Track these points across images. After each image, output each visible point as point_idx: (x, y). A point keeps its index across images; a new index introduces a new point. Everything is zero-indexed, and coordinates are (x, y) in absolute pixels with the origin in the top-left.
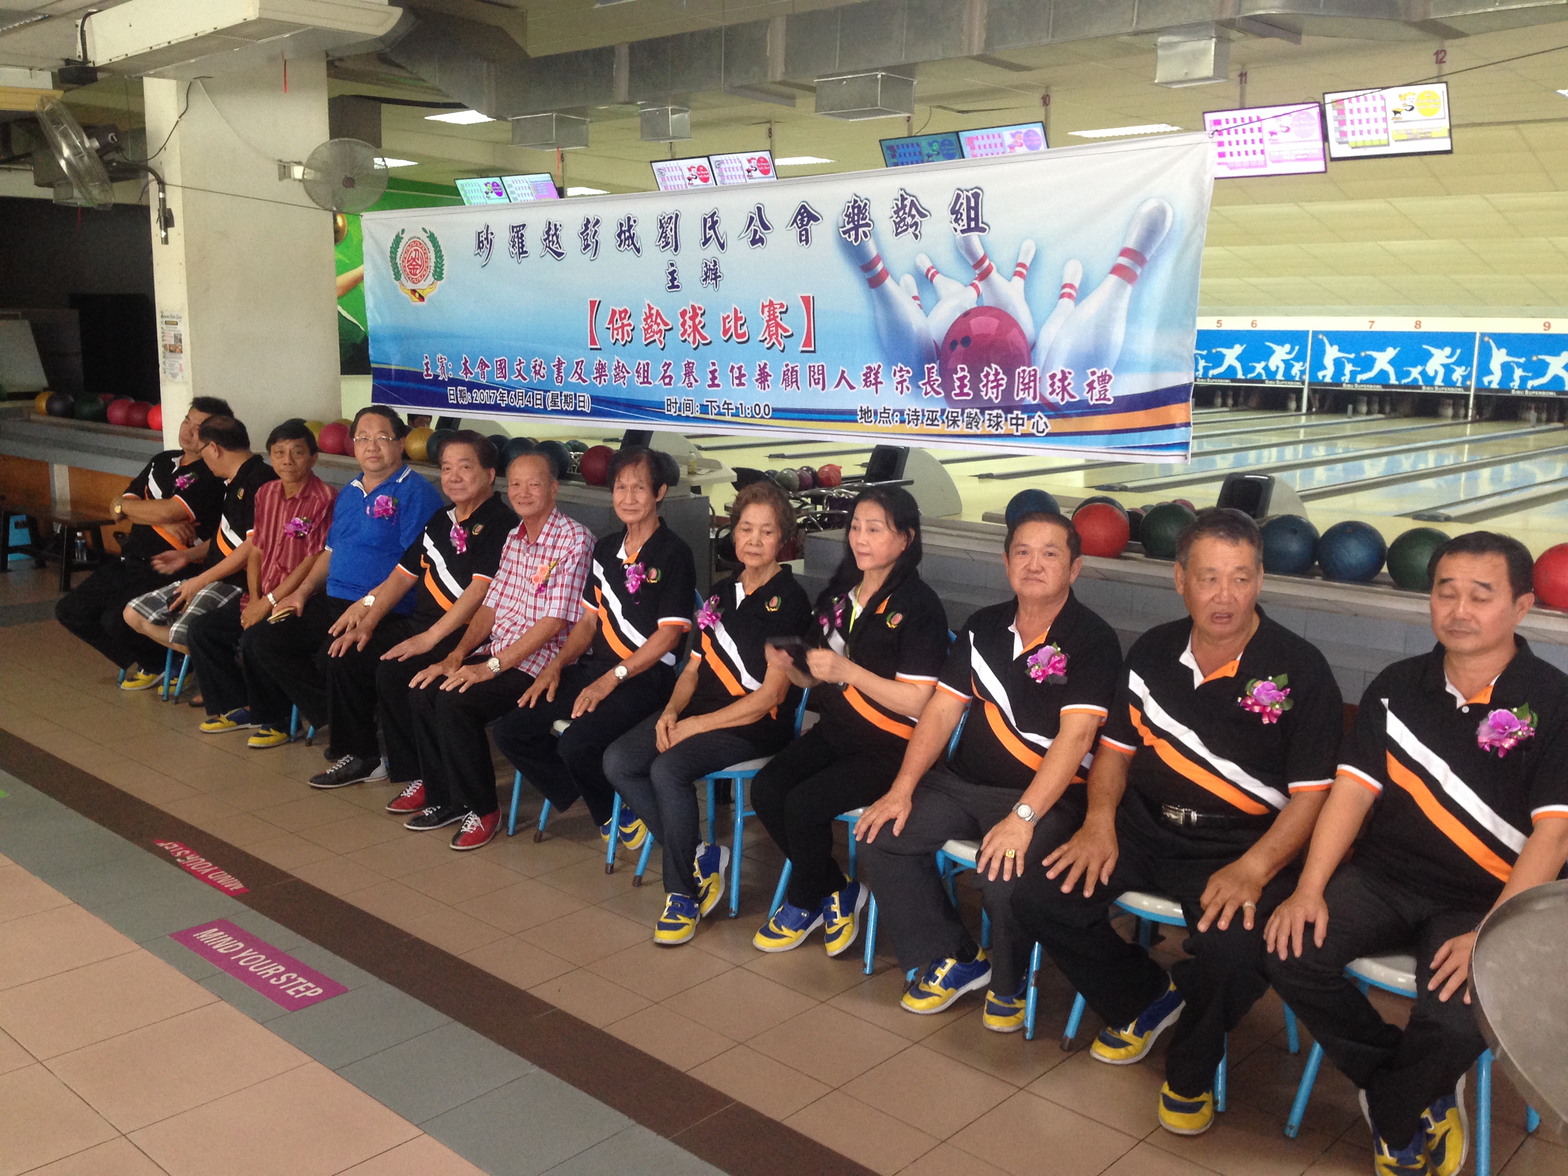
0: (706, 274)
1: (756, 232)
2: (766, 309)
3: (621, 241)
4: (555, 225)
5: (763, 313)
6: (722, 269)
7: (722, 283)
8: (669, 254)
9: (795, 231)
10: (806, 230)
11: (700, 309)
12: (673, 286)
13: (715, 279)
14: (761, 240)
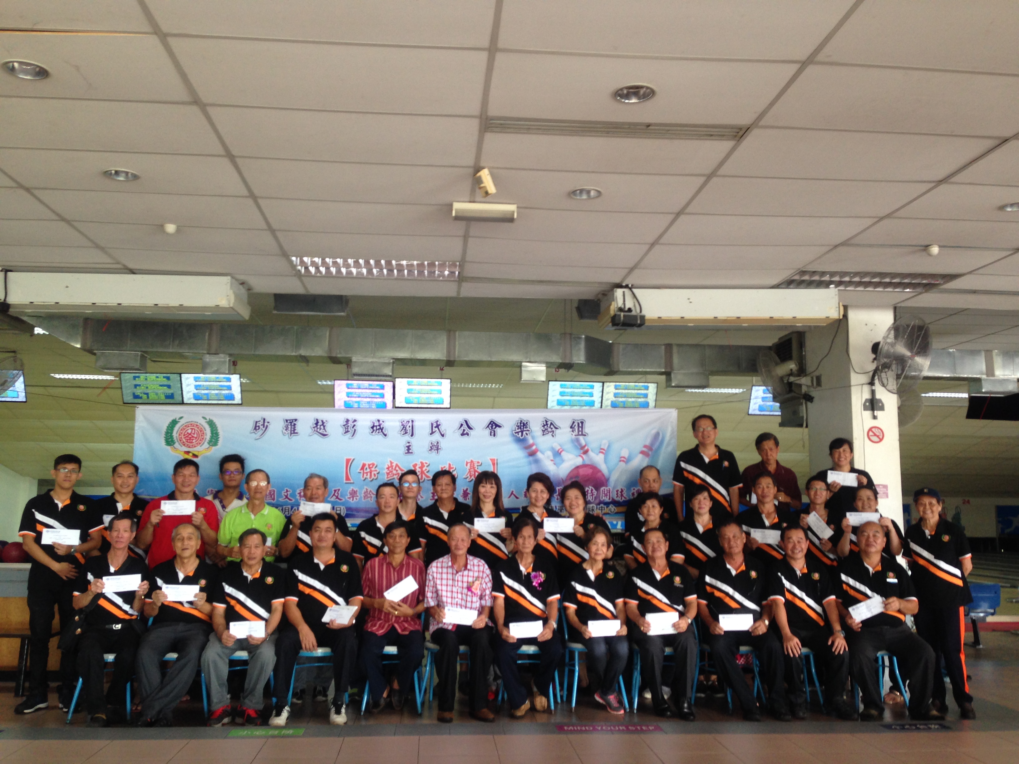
0: (431, 447)
1: (464, 430)
2: (469, 464)
3: (374, 430)
4: (322, 421)
5: (467, 465)
6: (442, 445)
7: (441, 452)
8: (407, 438)
9: (488, 431)
10: (494, 431)
11: (426, 463)
12: (408, 452)
13: (438, 449)
14: (468, 434)
